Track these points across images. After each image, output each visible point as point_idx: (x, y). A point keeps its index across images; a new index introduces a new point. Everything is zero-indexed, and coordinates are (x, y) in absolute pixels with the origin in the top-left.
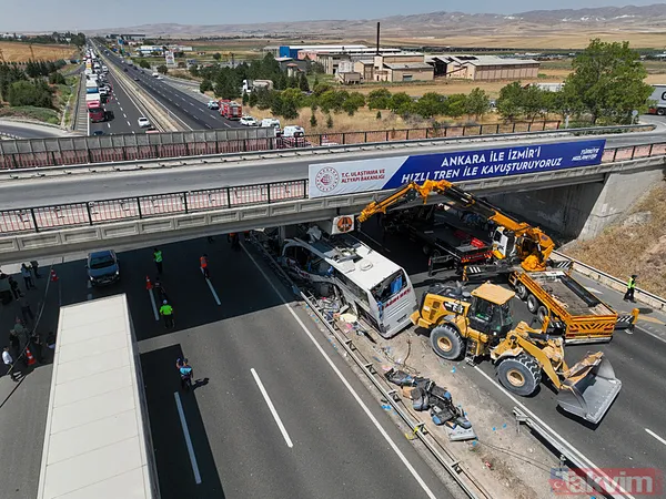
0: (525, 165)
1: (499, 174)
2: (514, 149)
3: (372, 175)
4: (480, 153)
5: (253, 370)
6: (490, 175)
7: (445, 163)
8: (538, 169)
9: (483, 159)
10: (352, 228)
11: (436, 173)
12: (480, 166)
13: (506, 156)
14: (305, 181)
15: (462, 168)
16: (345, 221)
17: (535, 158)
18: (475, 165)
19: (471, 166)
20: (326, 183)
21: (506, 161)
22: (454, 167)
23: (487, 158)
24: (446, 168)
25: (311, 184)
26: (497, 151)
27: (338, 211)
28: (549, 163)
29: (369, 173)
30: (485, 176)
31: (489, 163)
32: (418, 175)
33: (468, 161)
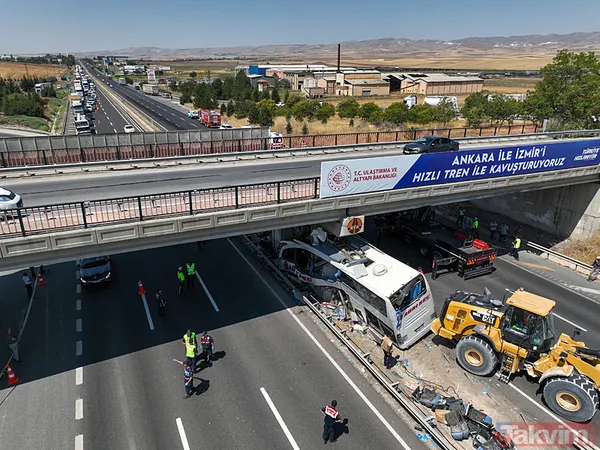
0: (531, 165)
1: (506, 173)
2: (521, 148)
3: (384, 173)
4: (488, 151)
5: (263, 390)
6: (498, 175)
7: (456, 162)
8: (543, 169)
9: (492, 158)
10: (362, 230)
11: (447, 172)
12: (489, 164)
13: (514, 155)
14: (317, 180)
15: (472, 166)
16: (355, 222)
17: (540, 158)
18: (484, 164)
19: (481, 165)
20: (338, 182)
21: (513, 160)
22: (464, 166)
23: (496, 157)
24: (456, 167)
25: (322, 183)
26: (506, 150)
27: (347, 212)
28: (552, 162)
29: (381, 171)
30: (493, 176)
31: (497, 162)
32: (429, 174)
33: (478, 160)
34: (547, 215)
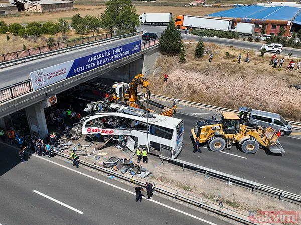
0: (118, 56)
1: (110, 62)
2: (113, 49)
3: (61, 72)
4: (101, 53)
5: (35, 191)
6: (107, 63)
7: (89, 61)
8: (123, 57)
9: (103, 56)
10: (56, 102)
11: (87, 66)
13: (111, 53)
14: (29, 81)
15: (96, 61)
16: (53, 99)
17: (121, 53)
18: (101, 59)
19: (99, 60)
20: (40, 81)
21: (111, 55)
22: (93, 62)
24: (90, 63)
26: (107, 51)
27: (47, 96)
28: (125, 53)
29: (59, 71)
30: (105, 64)
31: (105, 58)
32: (80, 68)
33: (98, 58)
34: (127, 75)
